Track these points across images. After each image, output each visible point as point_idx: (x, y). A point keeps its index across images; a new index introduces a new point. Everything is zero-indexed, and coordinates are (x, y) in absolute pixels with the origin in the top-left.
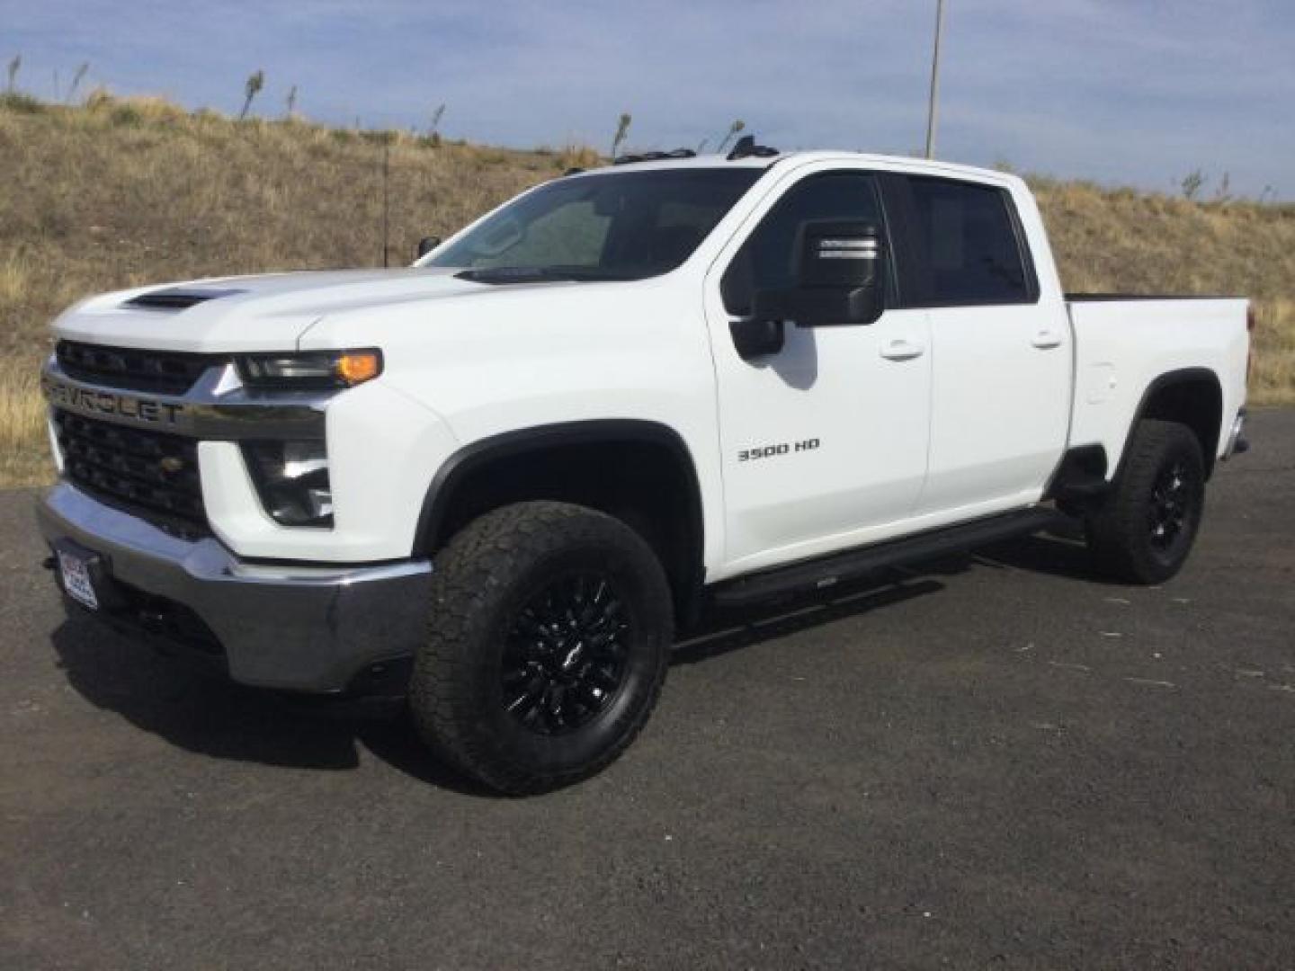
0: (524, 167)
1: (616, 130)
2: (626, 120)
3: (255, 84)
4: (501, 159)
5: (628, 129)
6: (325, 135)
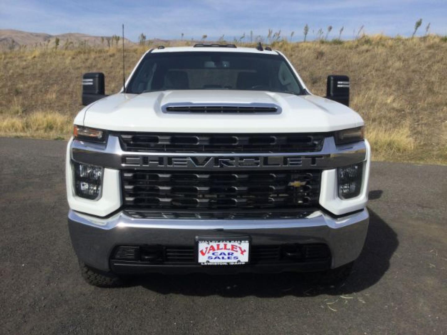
3: (419, 24)
6: (437, 40)
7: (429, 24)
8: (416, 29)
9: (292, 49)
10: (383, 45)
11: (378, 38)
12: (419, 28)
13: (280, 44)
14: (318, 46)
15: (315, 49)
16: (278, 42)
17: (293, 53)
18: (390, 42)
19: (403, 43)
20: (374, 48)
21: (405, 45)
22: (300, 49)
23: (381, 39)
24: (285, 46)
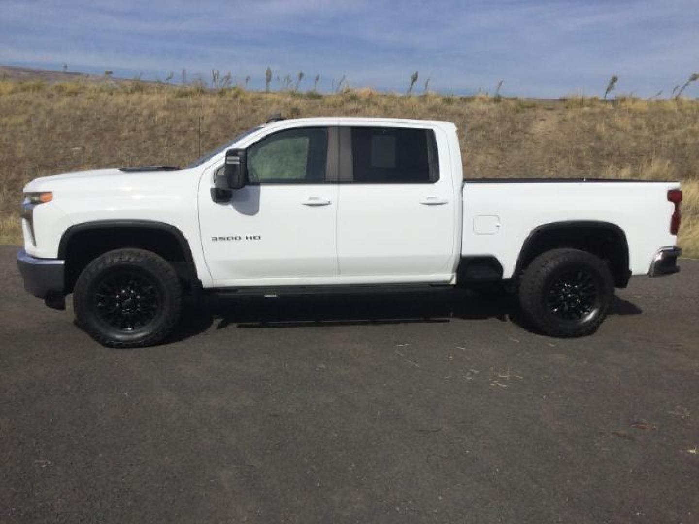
0: (545, 108)
1: (608, 85)
2: (614, 79)
3: (415, 78)
4: (532, 105)
5: (615, 84)
6: (439, 100)
7: (428, 79)
8: (412, 84)
9: (253, 102)
10: (375, 104)
11: (367, 95)
12: (415, 84)
13: (233, 92)
14: (289, 99)
15: (286, 105)
16: (230, 90)
17: (255, 107)
18: (384, 101)
19: (399, 102)
20: (364, 108)
21: (402, 105)
22: (265, 101)
23: (371, 94)
24: (241, 97)
